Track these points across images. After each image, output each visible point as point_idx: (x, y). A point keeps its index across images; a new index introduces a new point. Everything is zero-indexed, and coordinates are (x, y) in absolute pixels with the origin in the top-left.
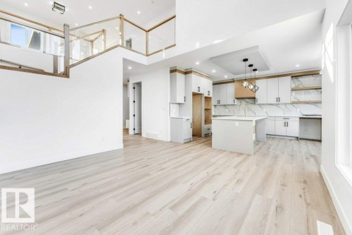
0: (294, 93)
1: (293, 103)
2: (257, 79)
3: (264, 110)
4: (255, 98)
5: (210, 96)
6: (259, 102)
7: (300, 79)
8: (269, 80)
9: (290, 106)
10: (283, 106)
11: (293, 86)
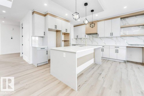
0: (122, 29)
1: (122, 36)
2: (98, 21)
3: (103, 41)
4: (97, 34)
5: (68, 32)
6: (100, 36)
7: (127, 19)
8: (106, 21)
9: (119, 39)
10: (115, 39)
11: (122, 25)
